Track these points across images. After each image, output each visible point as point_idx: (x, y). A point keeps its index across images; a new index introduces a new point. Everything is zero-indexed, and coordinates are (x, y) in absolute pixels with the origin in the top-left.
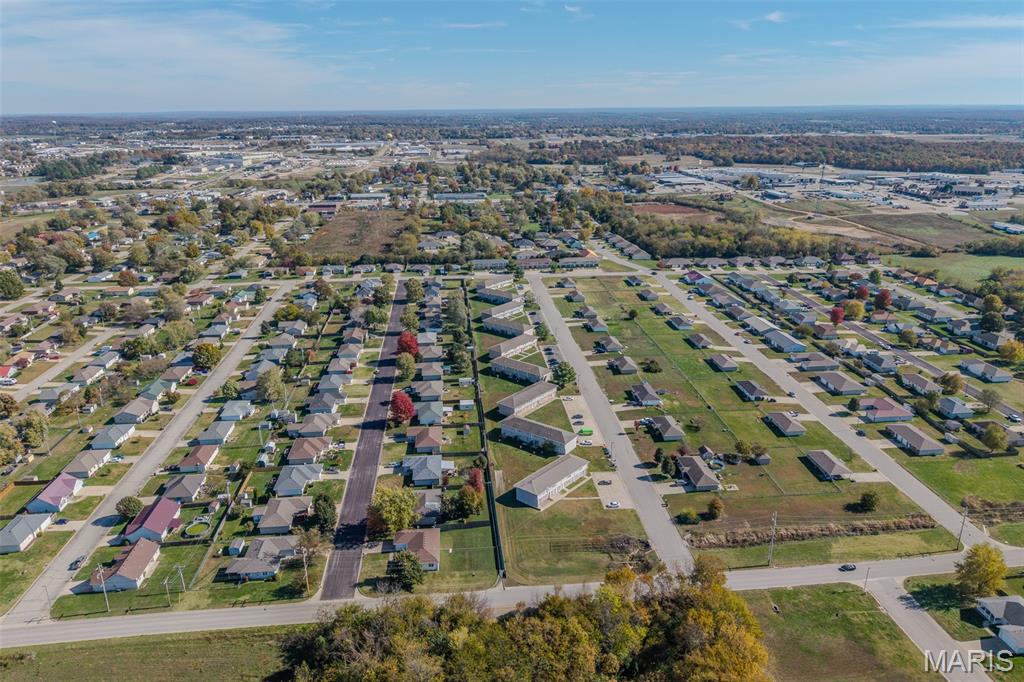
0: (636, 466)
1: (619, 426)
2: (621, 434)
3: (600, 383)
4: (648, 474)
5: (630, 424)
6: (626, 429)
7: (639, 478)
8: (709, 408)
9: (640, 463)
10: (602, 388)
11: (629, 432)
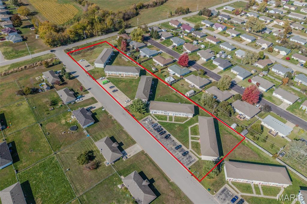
0: (78, 76)
1: (92, 93)
2: (90, 89)
3: (119, 125)
4: (73, 74)
5: (87, 96)
6: (88, 93)
7: (76, 72)
8: (41, 125)
9: (77, 78)
10: (115, 120)
11: (86, 91)
